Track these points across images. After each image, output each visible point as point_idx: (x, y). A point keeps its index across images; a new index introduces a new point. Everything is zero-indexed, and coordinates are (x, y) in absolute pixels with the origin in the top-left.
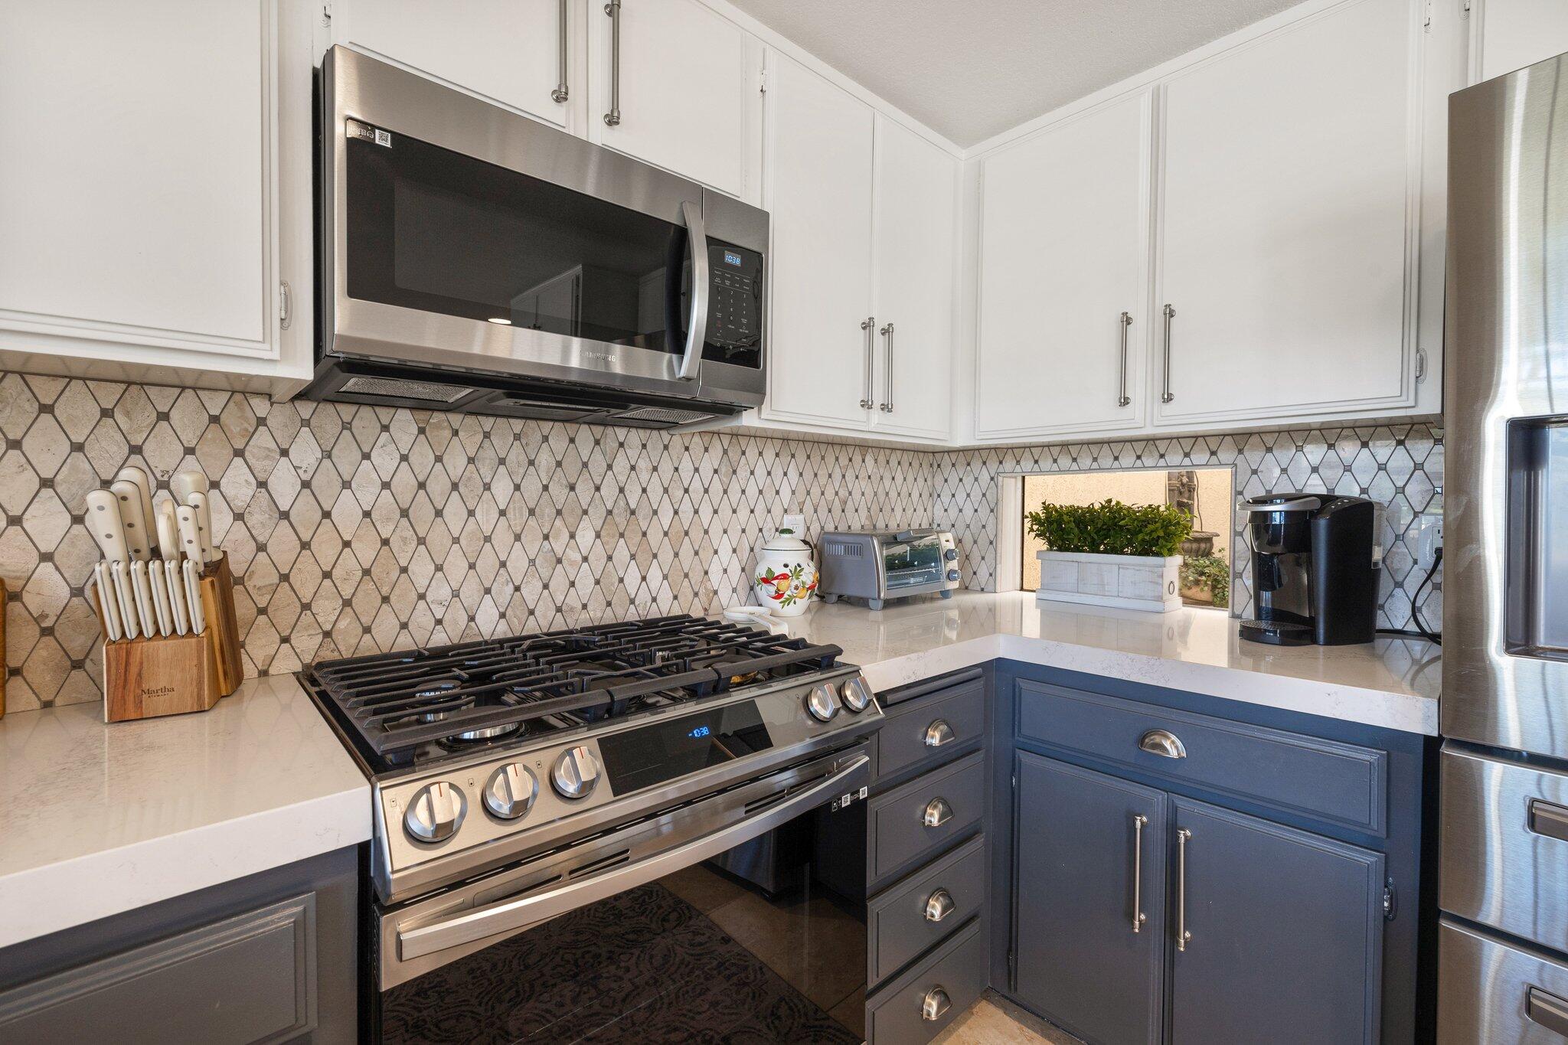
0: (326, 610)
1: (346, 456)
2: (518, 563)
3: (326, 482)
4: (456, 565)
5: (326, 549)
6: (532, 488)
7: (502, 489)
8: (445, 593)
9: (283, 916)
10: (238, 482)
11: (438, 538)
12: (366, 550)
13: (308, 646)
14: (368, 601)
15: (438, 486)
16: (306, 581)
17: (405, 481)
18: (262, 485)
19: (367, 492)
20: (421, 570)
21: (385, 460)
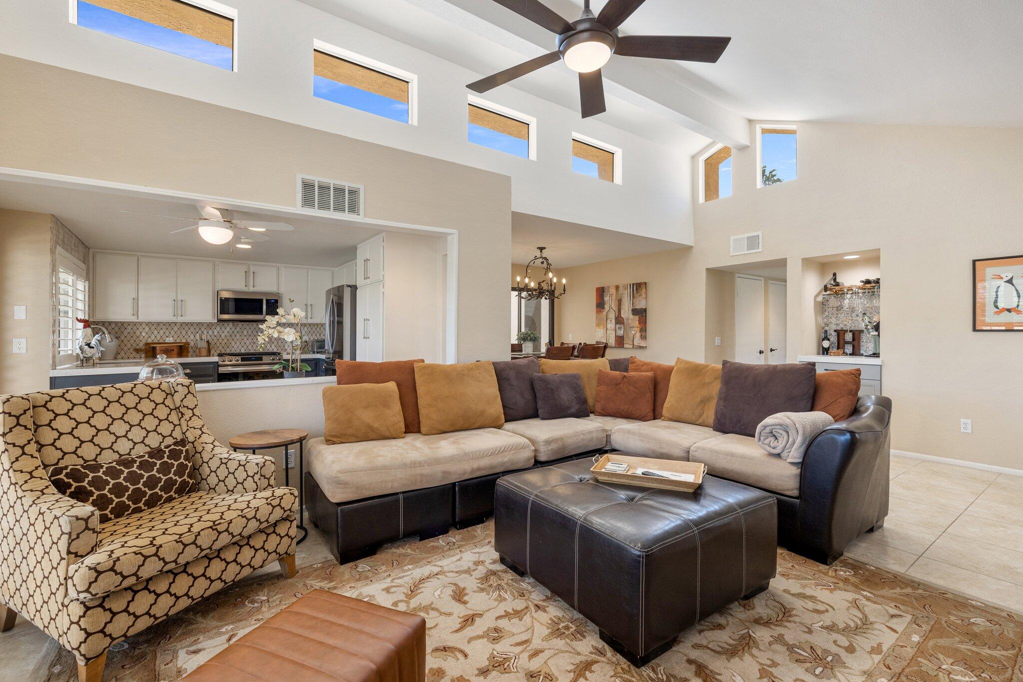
0: (221, 348)
1: (223, 329)
2: (248, 343)
3: (221, 332)
4: (238, 343)
5: (221, 341)
6: (250, 332)
7: (245, 332)
8: (236, 347)
9: (212, 366)
10: (210, 332)
11: (235, 339)
12: (225, 341)
13: (218, 352)
14: (225, 347)
15: (235, 332)
16: (218, 345)
17: (231, 332)
18: (213, 332)
19: (226, 333)
20: (233, 343)
21: (228, 329)
